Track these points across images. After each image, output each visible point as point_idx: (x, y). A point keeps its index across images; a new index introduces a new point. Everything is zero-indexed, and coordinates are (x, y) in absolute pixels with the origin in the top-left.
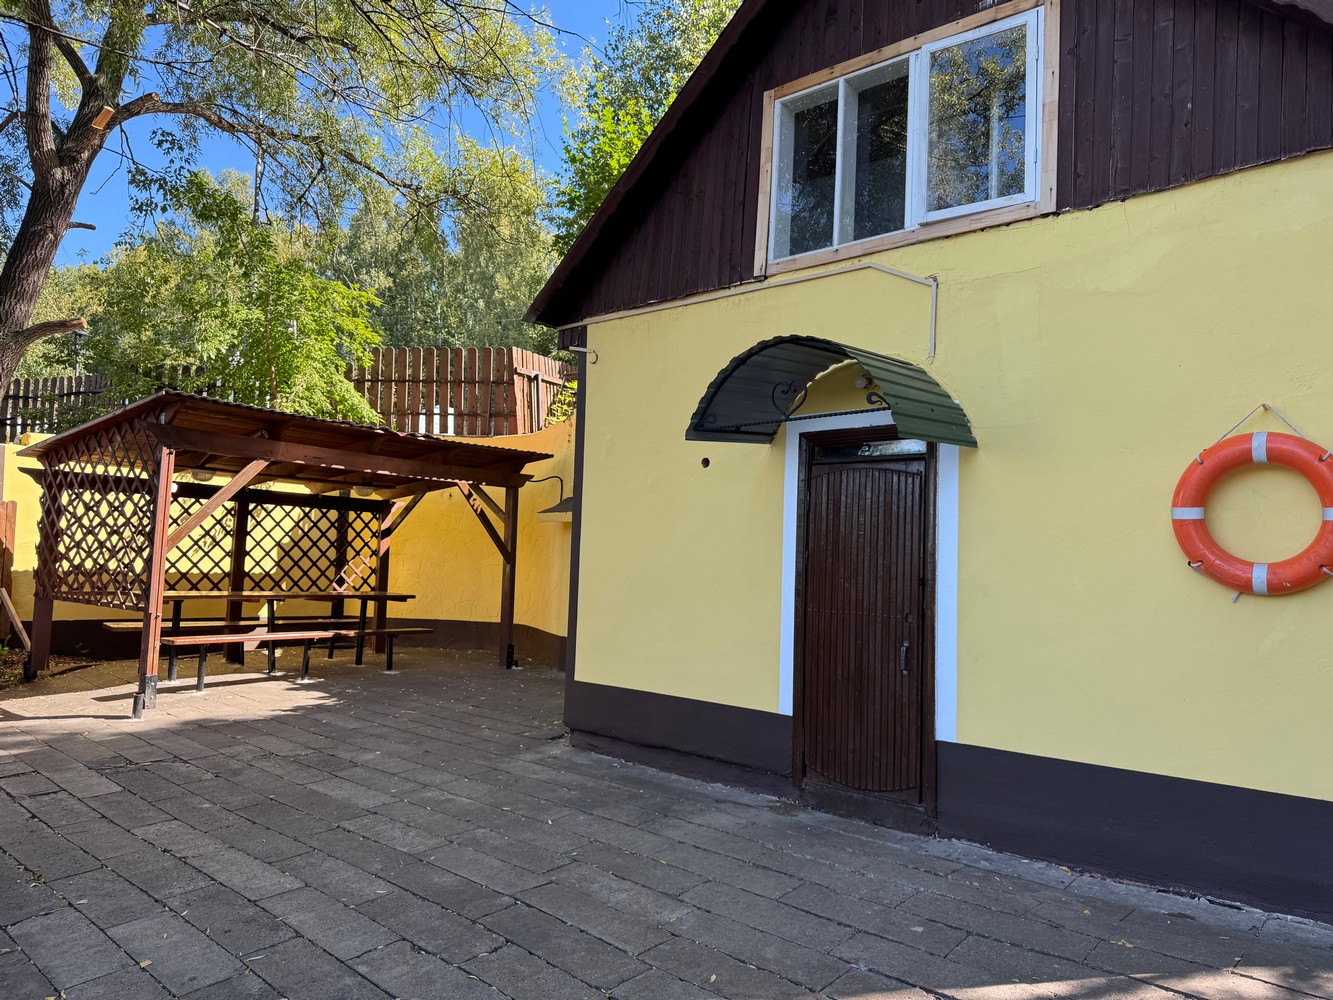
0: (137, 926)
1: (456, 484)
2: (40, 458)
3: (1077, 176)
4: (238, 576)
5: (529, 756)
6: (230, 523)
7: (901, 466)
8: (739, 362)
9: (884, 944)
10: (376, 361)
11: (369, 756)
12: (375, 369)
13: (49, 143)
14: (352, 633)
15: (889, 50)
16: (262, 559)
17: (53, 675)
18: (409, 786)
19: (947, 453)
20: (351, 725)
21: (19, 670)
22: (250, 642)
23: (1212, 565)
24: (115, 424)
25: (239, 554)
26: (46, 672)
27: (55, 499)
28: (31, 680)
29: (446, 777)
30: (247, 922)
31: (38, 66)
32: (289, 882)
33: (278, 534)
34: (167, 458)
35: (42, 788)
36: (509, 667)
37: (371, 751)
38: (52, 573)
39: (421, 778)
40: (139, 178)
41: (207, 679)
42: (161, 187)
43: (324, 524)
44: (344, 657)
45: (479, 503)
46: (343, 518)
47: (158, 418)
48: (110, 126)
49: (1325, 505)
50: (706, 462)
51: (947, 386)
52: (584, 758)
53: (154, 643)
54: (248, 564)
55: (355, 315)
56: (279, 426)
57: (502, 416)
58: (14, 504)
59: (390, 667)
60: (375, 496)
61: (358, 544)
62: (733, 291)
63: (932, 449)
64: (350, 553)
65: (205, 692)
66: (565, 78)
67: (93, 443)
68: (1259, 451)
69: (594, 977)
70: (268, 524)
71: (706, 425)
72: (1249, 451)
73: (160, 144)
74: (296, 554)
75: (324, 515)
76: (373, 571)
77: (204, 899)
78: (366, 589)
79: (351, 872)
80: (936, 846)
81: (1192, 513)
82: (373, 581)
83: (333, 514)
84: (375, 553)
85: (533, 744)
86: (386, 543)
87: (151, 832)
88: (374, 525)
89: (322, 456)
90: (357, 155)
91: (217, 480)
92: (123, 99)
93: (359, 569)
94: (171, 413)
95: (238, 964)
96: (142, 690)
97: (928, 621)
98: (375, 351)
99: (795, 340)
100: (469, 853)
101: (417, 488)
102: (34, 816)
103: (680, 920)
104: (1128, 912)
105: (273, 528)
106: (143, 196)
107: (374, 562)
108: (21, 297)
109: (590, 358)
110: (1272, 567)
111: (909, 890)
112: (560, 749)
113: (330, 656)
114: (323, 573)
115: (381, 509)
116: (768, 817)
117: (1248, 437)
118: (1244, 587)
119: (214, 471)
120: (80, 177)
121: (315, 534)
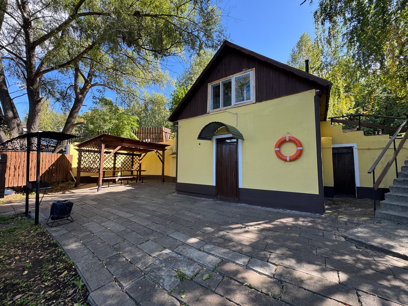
0: (106, 223)
1: (154, 150)
2: (78, 147)
3: (258, 97)
4: (114, 168)
5: (170, 195)
6: (113, 158)
7: (232, 144)
8: (206, 126)
9: (233, 218)
10: (138, 130)
11: (142, 196)
12: (138, 131)
13: (78, 91)
14: (136, 177)
15: (228, 77)
16: (118, 165)
17: (80, 186)
18: (150, 200)
19: (240, 141)
20: (137, 192)
21: (74, 185)
22: (117, 179)
23: (281, 157)
24: (93, 140)
25: (115, 164)
26: (79, 185)
27: (81, 154)
28: (76, 187)
29: (156, 199)
30: (125, 221)
31: (76, 77)
32: (132, 215)
33: (122, 160)
34: (103, 146)
35: (83, 203)
36: (163, 182)
37: (142, 195)
38: (80, 167)
39: (152, 199)
40: (94, 97)
41: (110, 186)
42: (98, 99)
43: (130, 158)
44: (134, 182)
45: (158, 154)
46: (133, 157)
47: (101, 139)
48: (90, 88)
49: (297, 147)
50: (200, 144)
51: (239, 130)
52: (179, 195)
53: (101, 179)
54: (116, 165)
55: (134, 122)
56: (123, 140)
57: (161, 139)
58: (72, 155)
59: (142, 183)
60: (139, 153)
61: (136, 162)
62: (204, 115)
63: (237, 140)
64: (134, 163)
65: (110, 188)
66: (171, 81)
67: (88, 144)
68: (287, 139)
69: (187, 226)
70: (120, 158)
71: (200, 137)
72: (286, 139)
73: (98, 91)
74: (125, 163)
75: (130, 157)
76: (139, 166)
77: (117, 218)
78: (137, 170)
79: (143, 213)
80: (239, 205)
81: (278, 149)
82: (138, 168)
83: (131, 156)
84: (139, 163)
85: (170, 193)
86: (141, 161)
87: (105, 209)
88: (139, 158)
89: (131, 145)
90: (135, 94)
91: (110, 151)
92: (92, 83)
93: (136, 166)
94: (104, 138)
95: (126, 228)
96: (99, 187)
97: (237, 169)
98: (138, 128)
99: (215, 122)
100: (163, 209)
101: (146, 151)
102: (82, 208)
103: (200, 217)
104: (270, 212)
105: (121, 159)
106: (95, 101)
107: (139, 165)
108: (73, 118)
109: (179, 127)
110: (290, 157)
111: (236, 211)
112: (175, 194)
113: (131, 181)
114: (130, 167)
115: (140, 155)
116: (212, 202)
117: (286, 137)
118: (286, 160)
119: (111, 149)
120: (84, 97)
121: (128, 160)
